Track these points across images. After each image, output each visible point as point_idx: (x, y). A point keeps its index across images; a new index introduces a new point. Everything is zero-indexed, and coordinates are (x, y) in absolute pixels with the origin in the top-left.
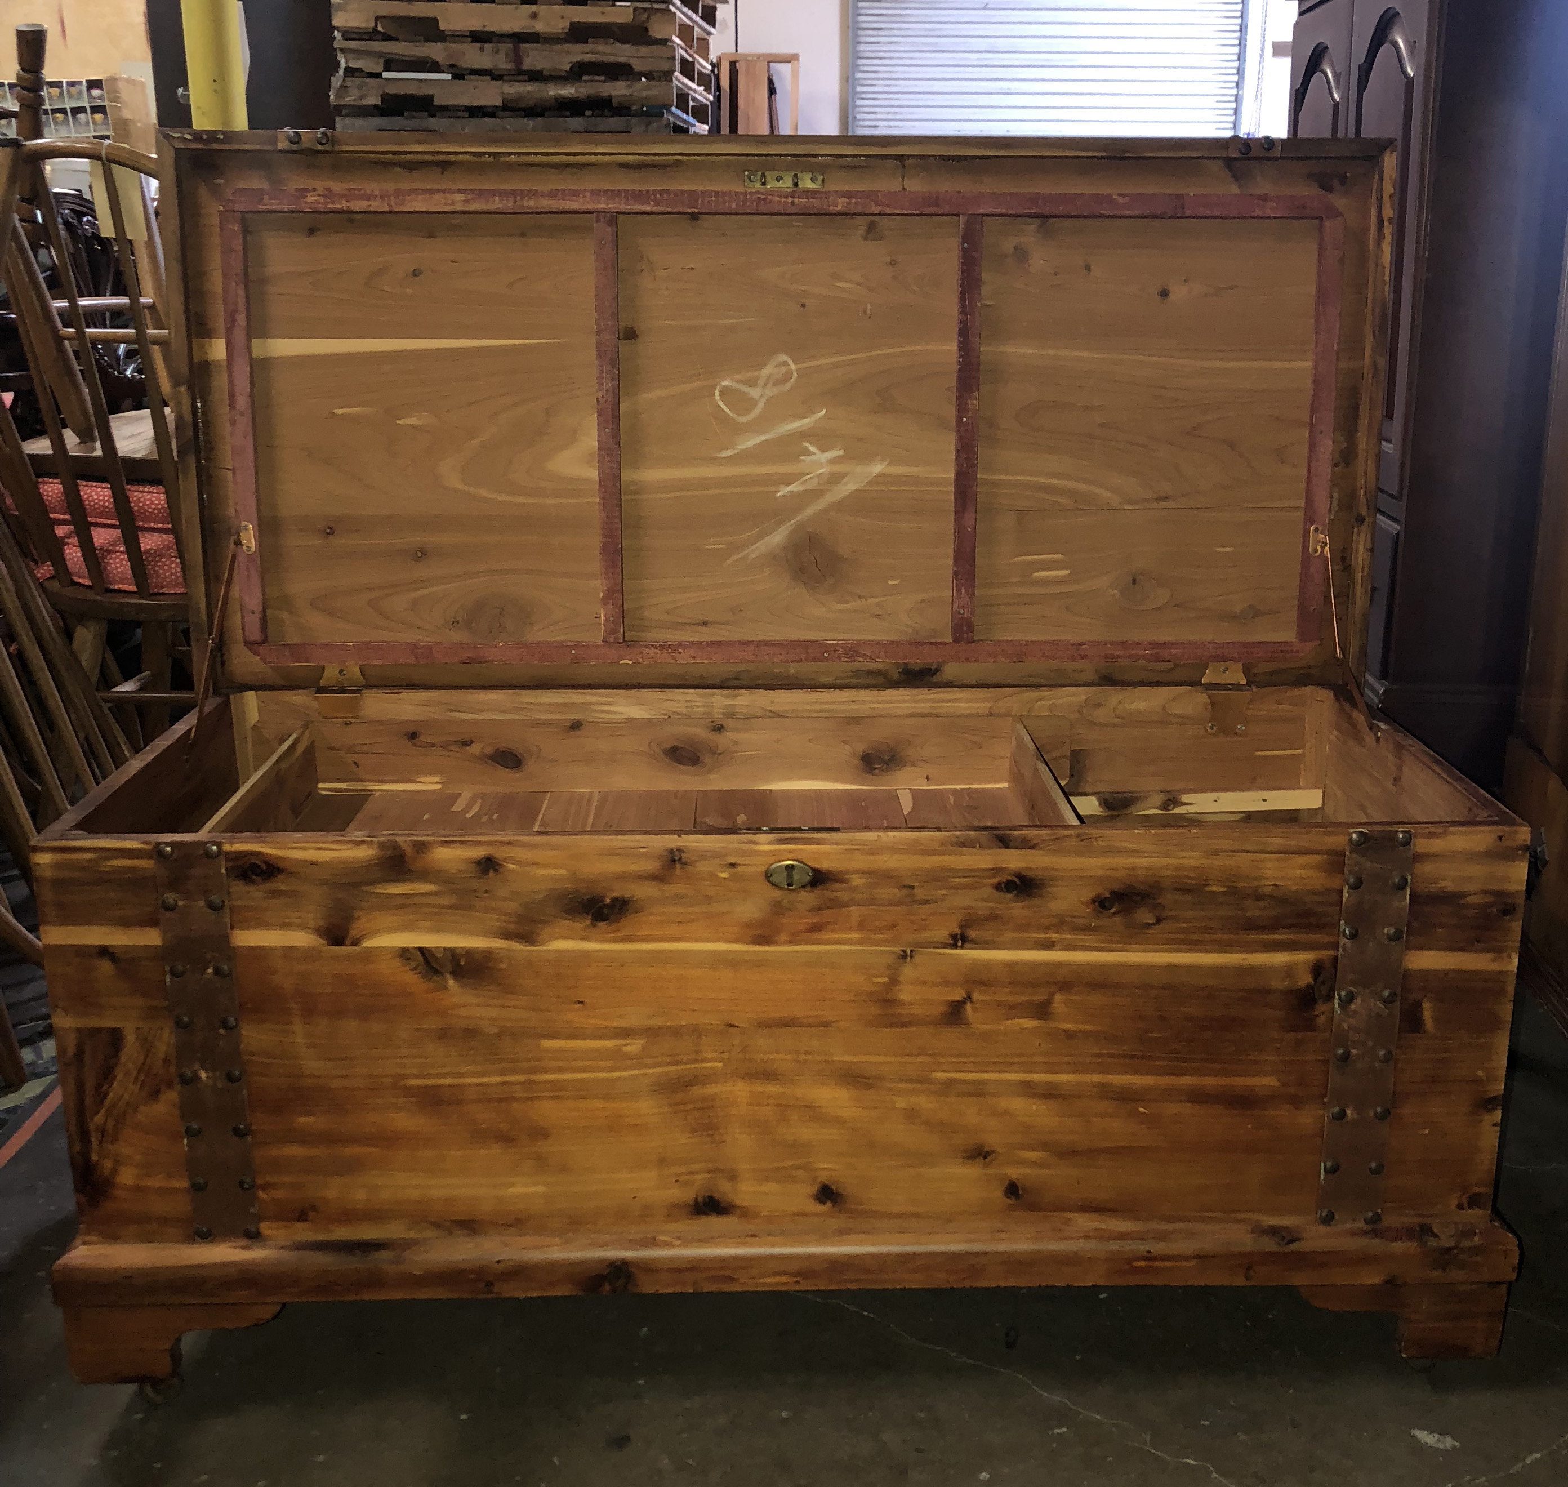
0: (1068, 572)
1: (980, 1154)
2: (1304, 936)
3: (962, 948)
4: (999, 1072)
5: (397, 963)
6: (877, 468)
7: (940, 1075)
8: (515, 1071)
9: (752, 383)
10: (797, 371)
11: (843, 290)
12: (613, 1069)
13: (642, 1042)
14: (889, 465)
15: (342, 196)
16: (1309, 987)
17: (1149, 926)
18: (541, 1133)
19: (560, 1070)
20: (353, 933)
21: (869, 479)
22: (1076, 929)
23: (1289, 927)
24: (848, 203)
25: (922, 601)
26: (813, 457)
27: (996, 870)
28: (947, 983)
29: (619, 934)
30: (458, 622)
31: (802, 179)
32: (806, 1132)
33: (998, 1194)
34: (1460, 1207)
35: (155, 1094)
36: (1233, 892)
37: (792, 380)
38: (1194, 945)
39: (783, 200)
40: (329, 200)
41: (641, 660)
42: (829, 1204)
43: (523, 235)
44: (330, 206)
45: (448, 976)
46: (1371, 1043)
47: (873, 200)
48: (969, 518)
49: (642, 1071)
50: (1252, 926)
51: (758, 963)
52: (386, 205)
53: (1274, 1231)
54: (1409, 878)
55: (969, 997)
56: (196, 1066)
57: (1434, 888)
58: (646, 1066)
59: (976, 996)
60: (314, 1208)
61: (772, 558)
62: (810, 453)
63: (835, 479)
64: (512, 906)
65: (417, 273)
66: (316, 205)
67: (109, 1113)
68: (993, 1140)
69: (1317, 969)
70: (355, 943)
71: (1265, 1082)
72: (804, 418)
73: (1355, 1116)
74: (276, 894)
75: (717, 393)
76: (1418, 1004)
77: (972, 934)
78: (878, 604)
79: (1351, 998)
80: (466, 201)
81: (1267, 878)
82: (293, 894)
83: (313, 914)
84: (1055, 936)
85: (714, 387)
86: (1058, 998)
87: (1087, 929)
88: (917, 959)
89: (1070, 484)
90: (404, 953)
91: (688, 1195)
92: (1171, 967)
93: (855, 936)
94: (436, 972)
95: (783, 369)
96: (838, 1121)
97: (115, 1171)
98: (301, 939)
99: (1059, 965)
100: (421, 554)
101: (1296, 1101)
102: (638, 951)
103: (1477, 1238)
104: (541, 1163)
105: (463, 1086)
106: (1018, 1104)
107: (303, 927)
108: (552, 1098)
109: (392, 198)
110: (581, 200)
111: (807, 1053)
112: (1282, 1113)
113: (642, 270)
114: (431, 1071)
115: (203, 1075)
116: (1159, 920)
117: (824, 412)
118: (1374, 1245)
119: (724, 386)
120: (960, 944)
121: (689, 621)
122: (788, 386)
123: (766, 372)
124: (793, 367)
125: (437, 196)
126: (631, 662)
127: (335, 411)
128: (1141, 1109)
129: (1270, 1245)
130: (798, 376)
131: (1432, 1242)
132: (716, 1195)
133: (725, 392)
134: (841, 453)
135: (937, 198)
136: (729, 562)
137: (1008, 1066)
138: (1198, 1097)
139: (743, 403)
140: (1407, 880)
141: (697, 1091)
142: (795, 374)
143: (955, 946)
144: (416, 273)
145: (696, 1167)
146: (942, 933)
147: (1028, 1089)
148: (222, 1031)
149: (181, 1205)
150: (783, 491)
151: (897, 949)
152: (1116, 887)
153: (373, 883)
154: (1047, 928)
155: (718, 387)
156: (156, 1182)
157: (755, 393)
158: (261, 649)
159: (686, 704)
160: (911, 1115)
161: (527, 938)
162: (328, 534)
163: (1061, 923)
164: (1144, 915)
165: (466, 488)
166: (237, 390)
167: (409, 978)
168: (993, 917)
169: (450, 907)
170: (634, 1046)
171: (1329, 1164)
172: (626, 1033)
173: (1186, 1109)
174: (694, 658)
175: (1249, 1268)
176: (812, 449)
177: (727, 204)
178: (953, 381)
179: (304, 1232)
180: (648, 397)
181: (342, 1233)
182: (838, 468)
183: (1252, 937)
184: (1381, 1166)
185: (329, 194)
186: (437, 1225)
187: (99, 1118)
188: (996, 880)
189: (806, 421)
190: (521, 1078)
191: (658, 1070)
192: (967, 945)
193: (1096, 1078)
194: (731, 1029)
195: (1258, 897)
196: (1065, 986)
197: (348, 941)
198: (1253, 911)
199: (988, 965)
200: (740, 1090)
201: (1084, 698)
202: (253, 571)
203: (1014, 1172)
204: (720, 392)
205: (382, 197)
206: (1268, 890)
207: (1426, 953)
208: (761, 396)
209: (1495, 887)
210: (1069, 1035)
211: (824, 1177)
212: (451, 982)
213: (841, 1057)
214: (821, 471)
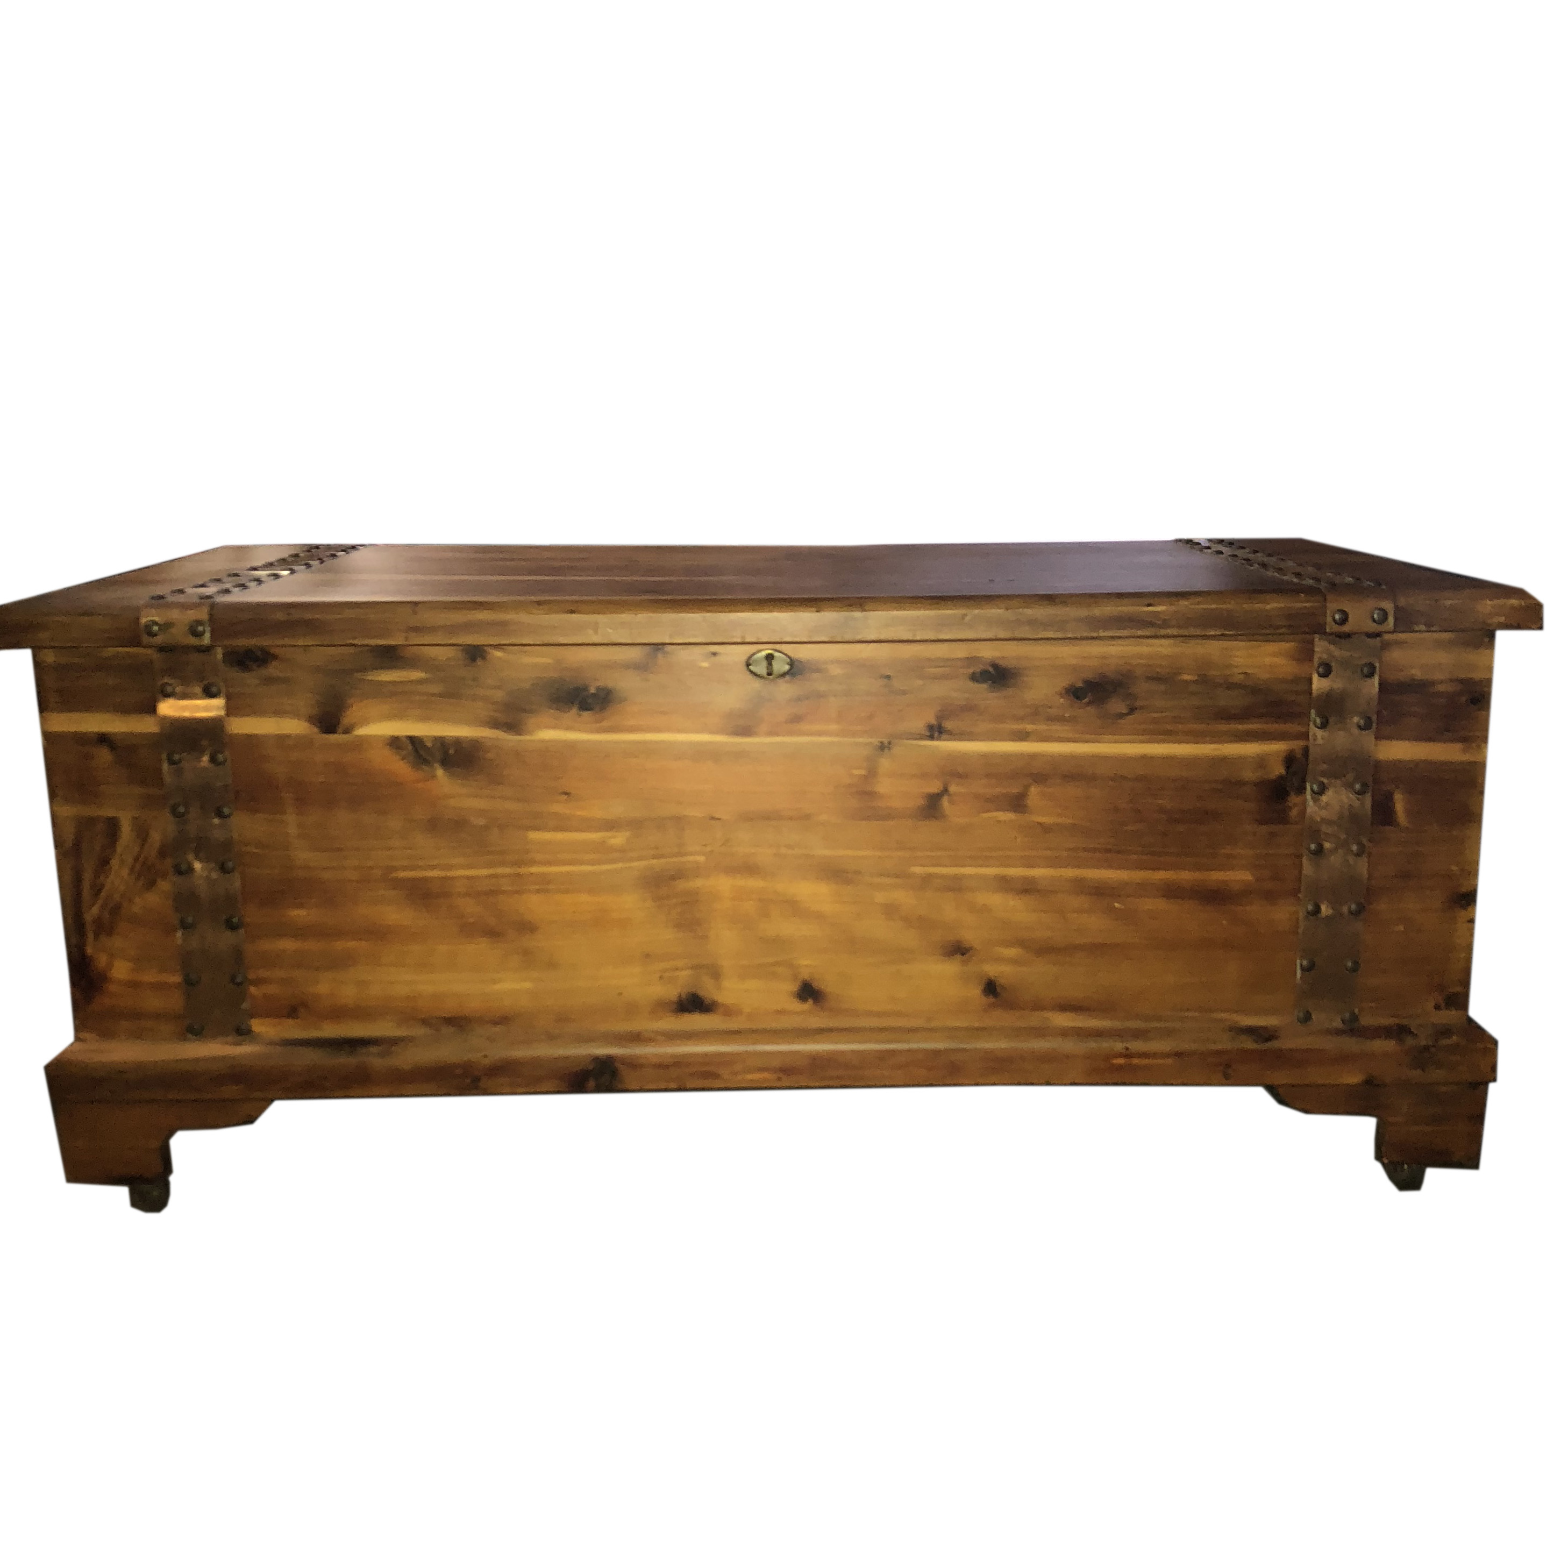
1: (959, 950)
2: (1276, 726)
3: (938, 739)
4: (976, 866)
5: (387, 752)
7: (917, 870)
8: (503, 864)
12: (599, 862)
13: (628, 834)
16: (1281, 777)
17: (1121, 716)
18: (527, 927)
19: (549, 863)
20: (346, 720)
22: (1051, 719)
23: (1261, 716)
27: (971, 660)
28: (924, 776)
29: (605, 724)
32: (788, 928)
33: (975, 992)
34: (1437, 1007)
35: (151, 884)
36: (1203, 680)
38: (1167, 735)
42: (810, 1001)
45: (437, 765)
46: (1343, 836)
49: (627, 865)
50: (1225, 715)
51: (740, 755)
53: (1251, 1031)
54: (1377, 665)
55: (945, 791)
56: (190, 857)
57: (1402, 676)
58: (632, 860)
59: (953, 788)
60: (305, 1005)
64: (499, 695)
67: (103, 907)
68: (969, 937)
69: (1289, 760)
70: (347, 731)
71: (1240, 876)
73: (1330, 912)
74: (270, 681)
76: (1390, 797)
77: (948, 725)
79: (1323, 789)
81: (1236, 667)
82: (286, 681)
83: (305, 701)
84: (1029, 727)
86: (1034, 790)
87: (1060, 719)
88: (896, 750)
90: (395, 742)
91: (672, 992)
92: (1144, 758)
93: (834, 727)
94: (426, 762)
96: (819, 917)
97: (110, 965)
98: (294, 727)
99: (1033, 756)
101: (1270, 897)
102: (624, 742)
103: (1455, 1038)
104: (529, 959)
105: (453, 878)
106: (997, 901)
107: (296, 715)
108: (538, 891)
111: (789, 847)
112: (1255, 910)
114: (420, 863)
115: (197, 866)
116: (1132, 710)
118: (1351, 1044)
120: (936, 734)
128: (1116, 905)
129: (1249, 1044)
131: (1410, 1041)
132: (701, 993)
137: (985, 861)
138: (1172, 892)
140: (1375, 668)
141: (682, 885)
143: (931, 737)
145: (680, 963)
146: (919, 724)
147: (1005, 885)
148: (216, 821)
149: (175, 1001)
151: (875, 741)
152: (1089, 675)
153: (364, 670)
154: (1022, 719)
156: (150, 977)
160: (890, 910)
161: (513, 727)
163: (1036, 712)
164: (1117, 705)
167: (400, 767)
168: (969, 708)
169: (440, 695)
170: (618, 839)
171: (1305, 963)
172: (611, 825)
173: (1160, 904)
175: (1228, 1066)
179: (293, 1030)
181: (330, 1030)
183: (1224, 727)
184: (1356, 963)
186: (425, 1022)
187: (95, 910)
188: (971, 671)
190: (507, 870)
191: (642, 864)
192: (943, 736)
193: (1070, 872)
194: (713, 822)
195: (1231, 686)
196: (1040, 778)
197: (340, 730)
198: (1225, 699)
199: (964, 757)
200: (724, 884)
203: (992, 970)
206: (1239, 678)
207: (1394, 742)
209: (1463, 676)
210: (1046, 829)
211: (805, 975)
212: (440, 772)
213: (822, 851)
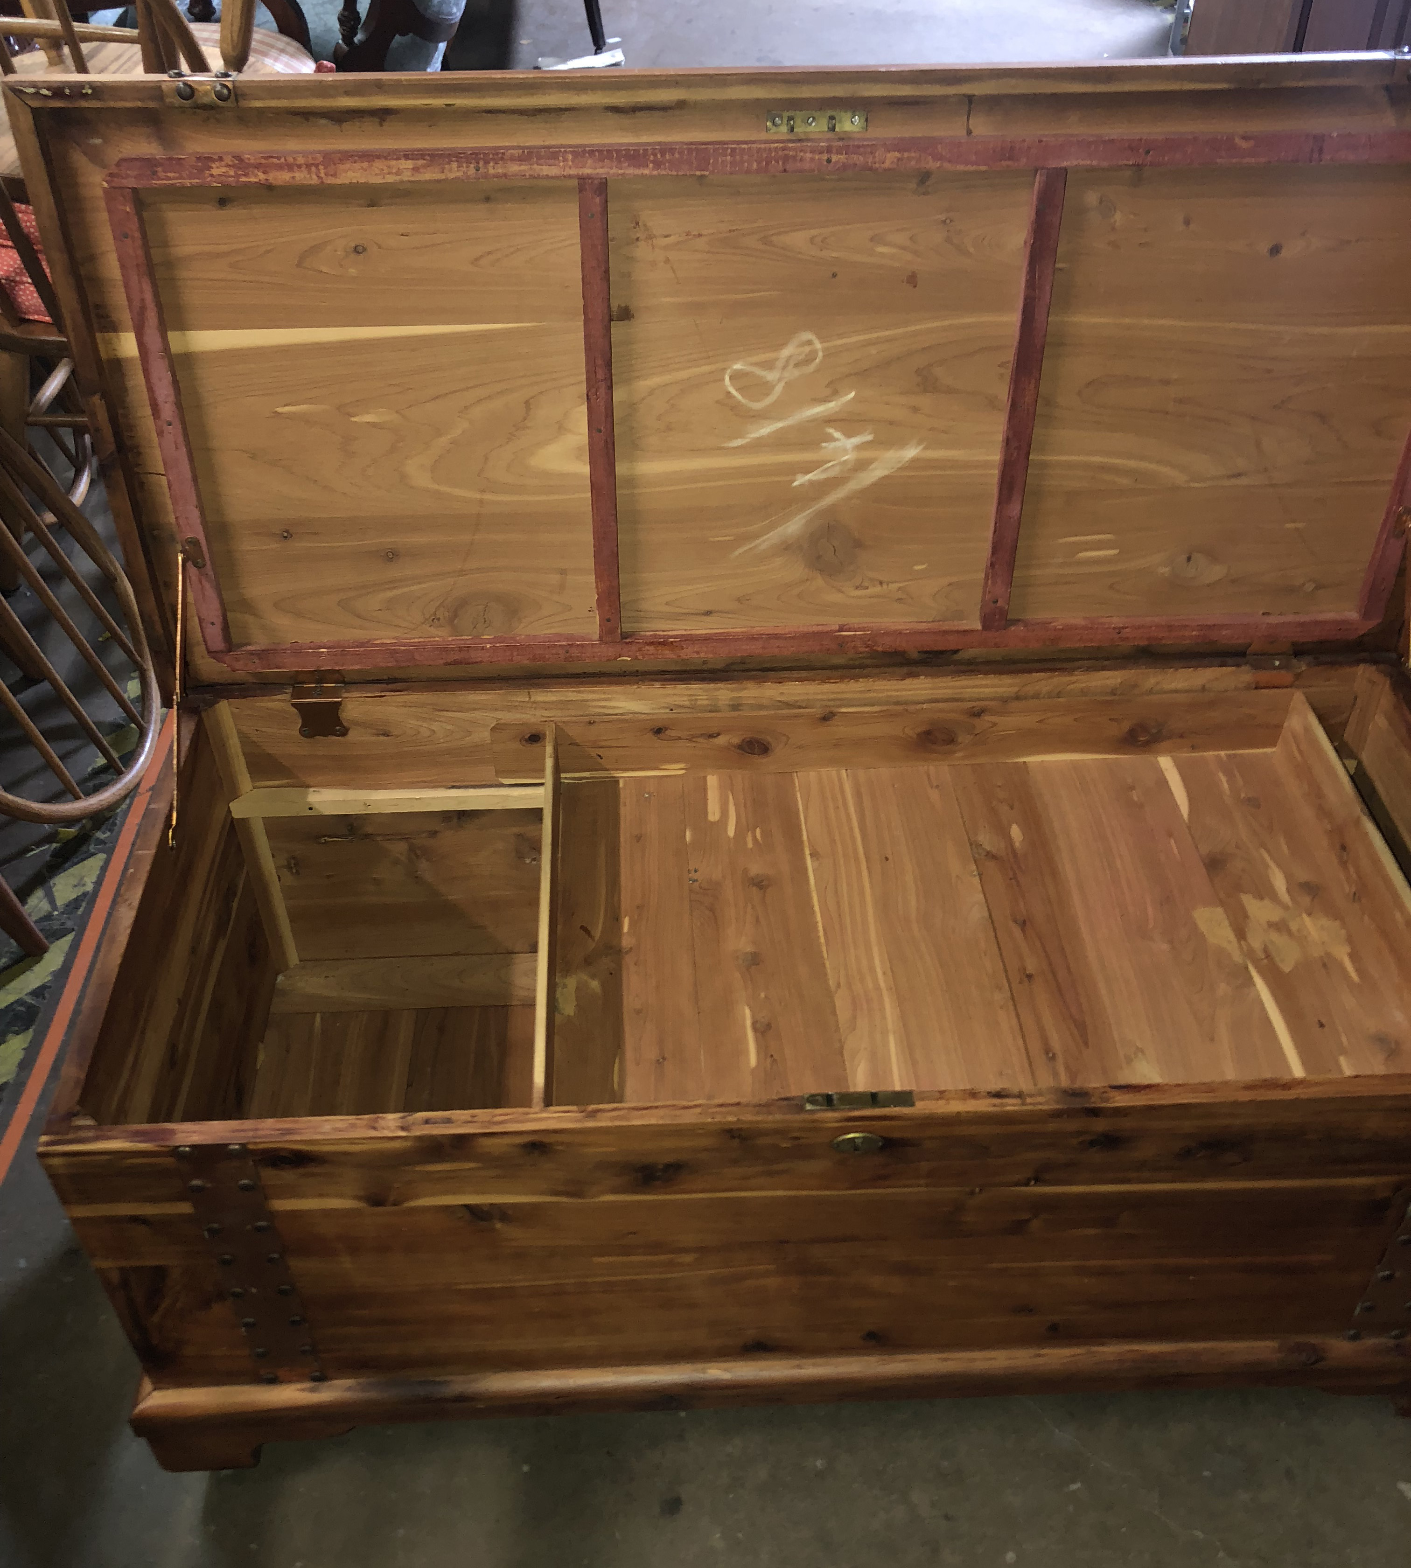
0: (1116, 551)
6: (911, 453)
9: (769, 365)
10: (824, 350)
11: (882, 255)
14: (925, 448)
15: (258, 166)
21: (900, 465)
24: (899, 160)
25: (950, 584)
26: (837, 444)
30: (439, 619)
31: (840, 122)
37: (817, 360)
39: (817, 157)
40: (240, 172)
41: (640, 657)
43: (488, 199)
44: (243, 179)
47: (930, 154)
48: (1014, 510)
52: (314, 177)
61: (786, 548)
62: (833, 439)
63: (861, 465)
65: (360, 249)
66: (223, 178)
72: (830, 401)
75: (727, 378)
78: (900, 589)
80: (416, 169)
85: (724, 370)
89: (1132, 464)
95: (807, 349)
100: (391, 556)
109: (321, 167)
110: (562, 164)
113: (638, 239)
117: (852, 394)
118: (1396, 1362)
119: (736, 370)
121: (692, 611)
122: (812, 367)
123: (786, 352)
124: (818, 345)
125: (379, 164)
126: (629, 659)
127: (279, 410)
130: (824, 356)
133: (736, 377)
134: (870, 438)
135: (1012, 149)
136: (737, 553)
139: (758, 388)
142: (820, 354)
144: (358, 250)
150: (801, 480)
155: (729, 371)
157: (771, 376)
158: (227, 658)
159: (689, 698)
162: (286, 537)
165: (436, 487)
166: (160, 400)
174: (698, 653)
176: (837, 435)
177: (746, 164)
178: (1010, 355)
180: (644, 385)
182: (867, 454)
185: (240, 162)
189: (831, 405)
201: (1119, 681)
202: (207, 585)
204: (731, 378)
205: (308, 166)
208: (780, 380)
214: (845, 458)
